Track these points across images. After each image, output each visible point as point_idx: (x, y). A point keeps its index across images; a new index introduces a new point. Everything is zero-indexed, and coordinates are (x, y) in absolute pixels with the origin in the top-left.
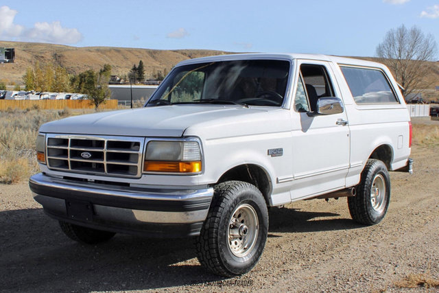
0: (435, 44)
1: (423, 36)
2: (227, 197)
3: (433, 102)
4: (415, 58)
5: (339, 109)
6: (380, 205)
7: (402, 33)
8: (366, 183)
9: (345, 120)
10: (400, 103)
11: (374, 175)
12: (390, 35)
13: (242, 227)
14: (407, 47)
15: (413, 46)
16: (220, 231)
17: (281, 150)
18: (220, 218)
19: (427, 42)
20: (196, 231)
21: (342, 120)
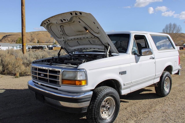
0: (181, 28)
1: (177, 26)
2: (100, 94)
3: (180, 45)
4: (174, 32)
5: (151, 53)
6: (168, 88)
7: (170, 25)
8: (162, 81)
9: (153, 57)
10: (175, 49)
11: (165, 78)
12: (167, 26)
13: (107, 106)
14: (172, 29)
15: (174, 29)
16: (96, 110)
17: (126, 72)
18: (96, 104)
19: (178, 27)
20: (85, 110)
21: (152, 57)
